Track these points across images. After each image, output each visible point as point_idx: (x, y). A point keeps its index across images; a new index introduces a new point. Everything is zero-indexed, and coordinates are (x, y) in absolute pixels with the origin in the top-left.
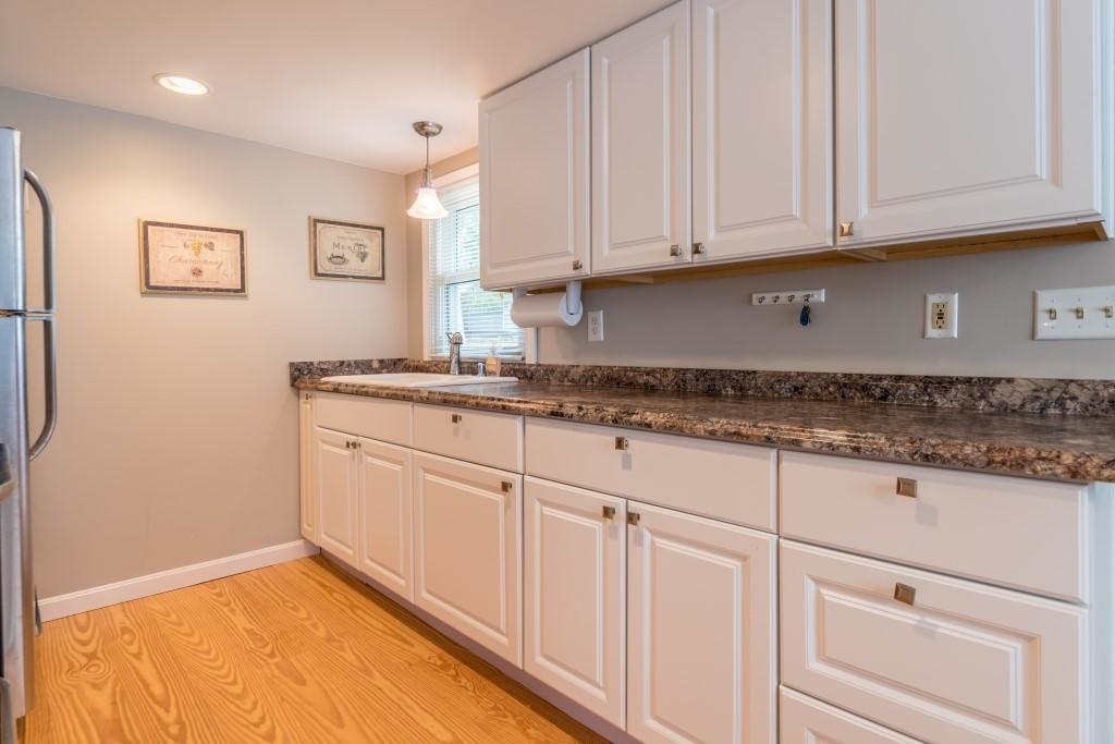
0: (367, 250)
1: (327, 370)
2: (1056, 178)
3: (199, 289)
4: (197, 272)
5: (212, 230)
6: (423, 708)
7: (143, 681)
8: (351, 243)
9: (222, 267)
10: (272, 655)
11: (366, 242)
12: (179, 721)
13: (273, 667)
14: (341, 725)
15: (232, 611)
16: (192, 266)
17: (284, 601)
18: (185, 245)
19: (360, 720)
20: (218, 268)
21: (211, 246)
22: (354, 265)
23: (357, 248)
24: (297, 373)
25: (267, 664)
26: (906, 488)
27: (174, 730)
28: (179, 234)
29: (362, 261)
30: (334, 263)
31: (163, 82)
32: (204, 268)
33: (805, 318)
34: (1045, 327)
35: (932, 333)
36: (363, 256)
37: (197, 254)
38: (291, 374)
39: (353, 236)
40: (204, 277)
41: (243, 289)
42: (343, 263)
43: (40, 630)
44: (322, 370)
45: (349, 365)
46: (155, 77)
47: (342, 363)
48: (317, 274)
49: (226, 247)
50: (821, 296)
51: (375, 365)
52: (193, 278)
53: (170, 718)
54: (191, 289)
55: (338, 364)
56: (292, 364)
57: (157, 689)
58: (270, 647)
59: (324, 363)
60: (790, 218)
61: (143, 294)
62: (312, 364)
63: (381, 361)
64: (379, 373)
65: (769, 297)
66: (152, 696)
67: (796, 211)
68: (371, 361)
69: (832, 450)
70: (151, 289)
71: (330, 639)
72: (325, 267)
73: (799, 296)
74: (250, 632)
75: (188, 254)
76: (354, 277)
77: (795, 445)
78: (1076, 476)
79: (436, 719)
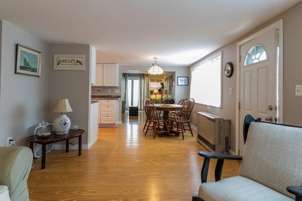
2: (115, 84)
26: (108, 101)
33: (99, 91)
34: (115, 92)
35: (109, 92)
50: (100, 89)
60: (100, 84)
65: (96, 89)
67: (100, 83)
69: (104, 99)
73: (99, 89)
77: (102, 99)
78: (115, 99)
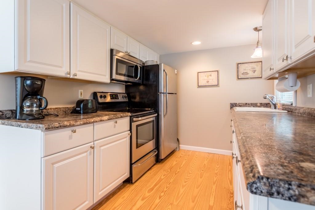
0: (256, 69)
1: (241, 105)
3: (208, 86)
4: (208, 82)
5: (211, 71)
6: (215, 197)
7: (182, 163)
8: (250, 68)
9: (213, 80)
10: (202, 170)
11: (255, 67)
12: (179, 172)
13: (200, 172)
14: (197, 188)
15: (207, 160)
16: (207, 80)
17: (218, 163)
18: (205, 76)
19: (201, 190)
20: (212, 80)
21: (211, 75)
22: (251, 74)
23: (252, 69)
24: (232, 106)
25: (200, 171)
27: (177, 172)
28: (204, 74)
29: (254, 73)
30: (244, 75)
31: (193, 43)
32: (209, 81)
36: (254, 71)
37: (208, 78)
38: (231, 106)
39: (251, 66)
40: (209, 83)
41: (218, 85)
42: (247, 74)
43: (179, 150)
44: (240, 105)
45: (249, 104)
46: (191, 43)
47: (246, 104)
48: (238, 79)
49: (214, 75)
51: (259, 105)
52: (207, 83)
53: (178, 170)
54: (206, 86)
55: (245, 104)
56: (231, 103)
57: (182, 166)
58: (204, 169)
59: (241, 103)
61: (198, 88)
62: (236, 103)
63: (261, 104)
64: (260, 107)
66: (180, 166)
68: (257, 103)
70: (199, 87)
71: (216, 174)
72: (241, 76)
74: (205, 165)
75: (206, 78)
76: (251, 78)
79: (214, 200)
